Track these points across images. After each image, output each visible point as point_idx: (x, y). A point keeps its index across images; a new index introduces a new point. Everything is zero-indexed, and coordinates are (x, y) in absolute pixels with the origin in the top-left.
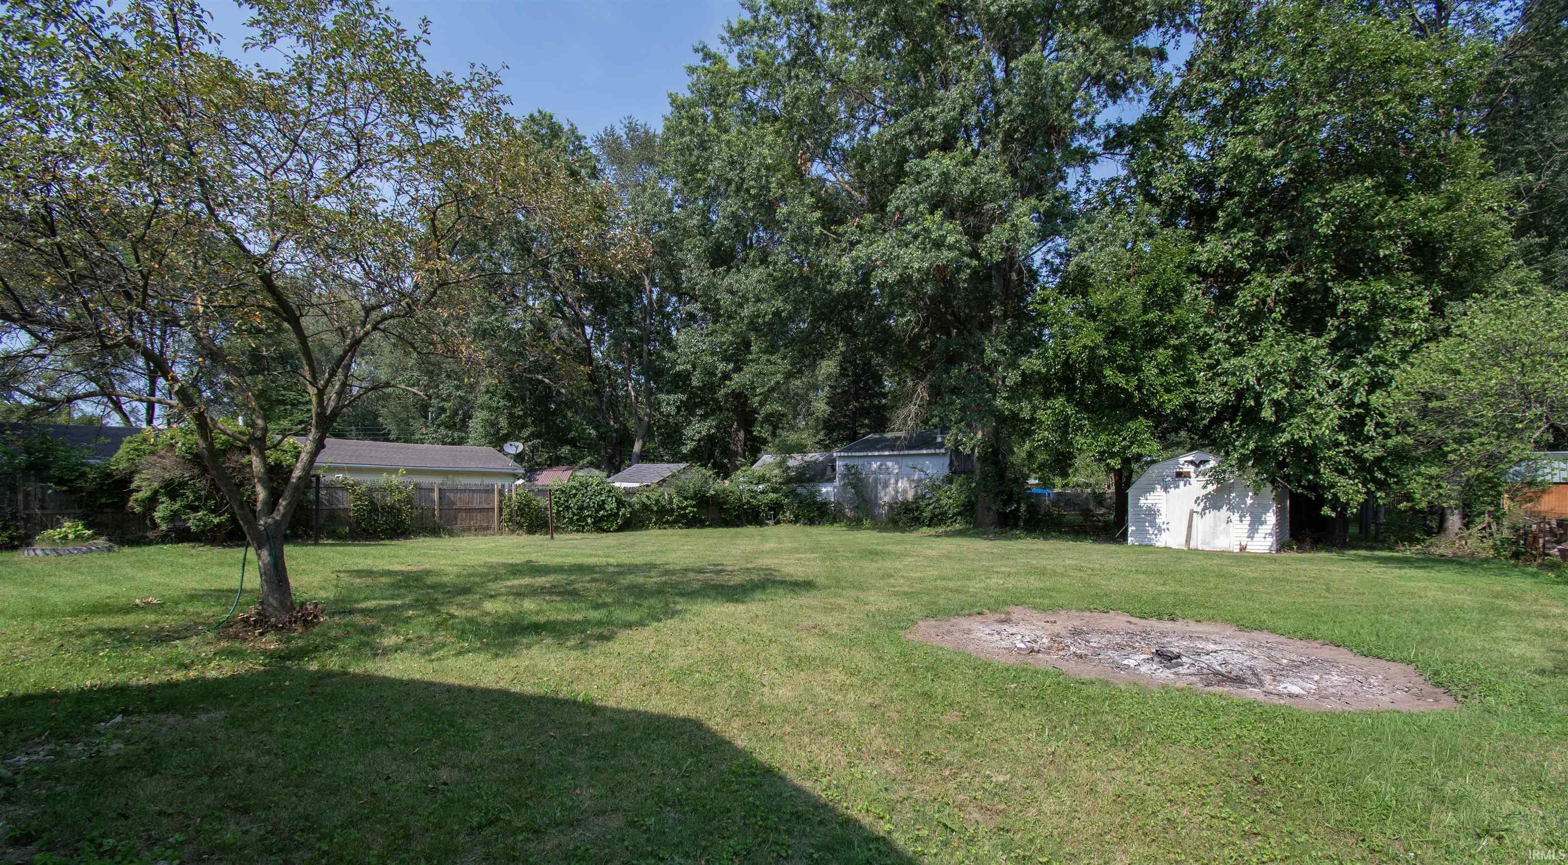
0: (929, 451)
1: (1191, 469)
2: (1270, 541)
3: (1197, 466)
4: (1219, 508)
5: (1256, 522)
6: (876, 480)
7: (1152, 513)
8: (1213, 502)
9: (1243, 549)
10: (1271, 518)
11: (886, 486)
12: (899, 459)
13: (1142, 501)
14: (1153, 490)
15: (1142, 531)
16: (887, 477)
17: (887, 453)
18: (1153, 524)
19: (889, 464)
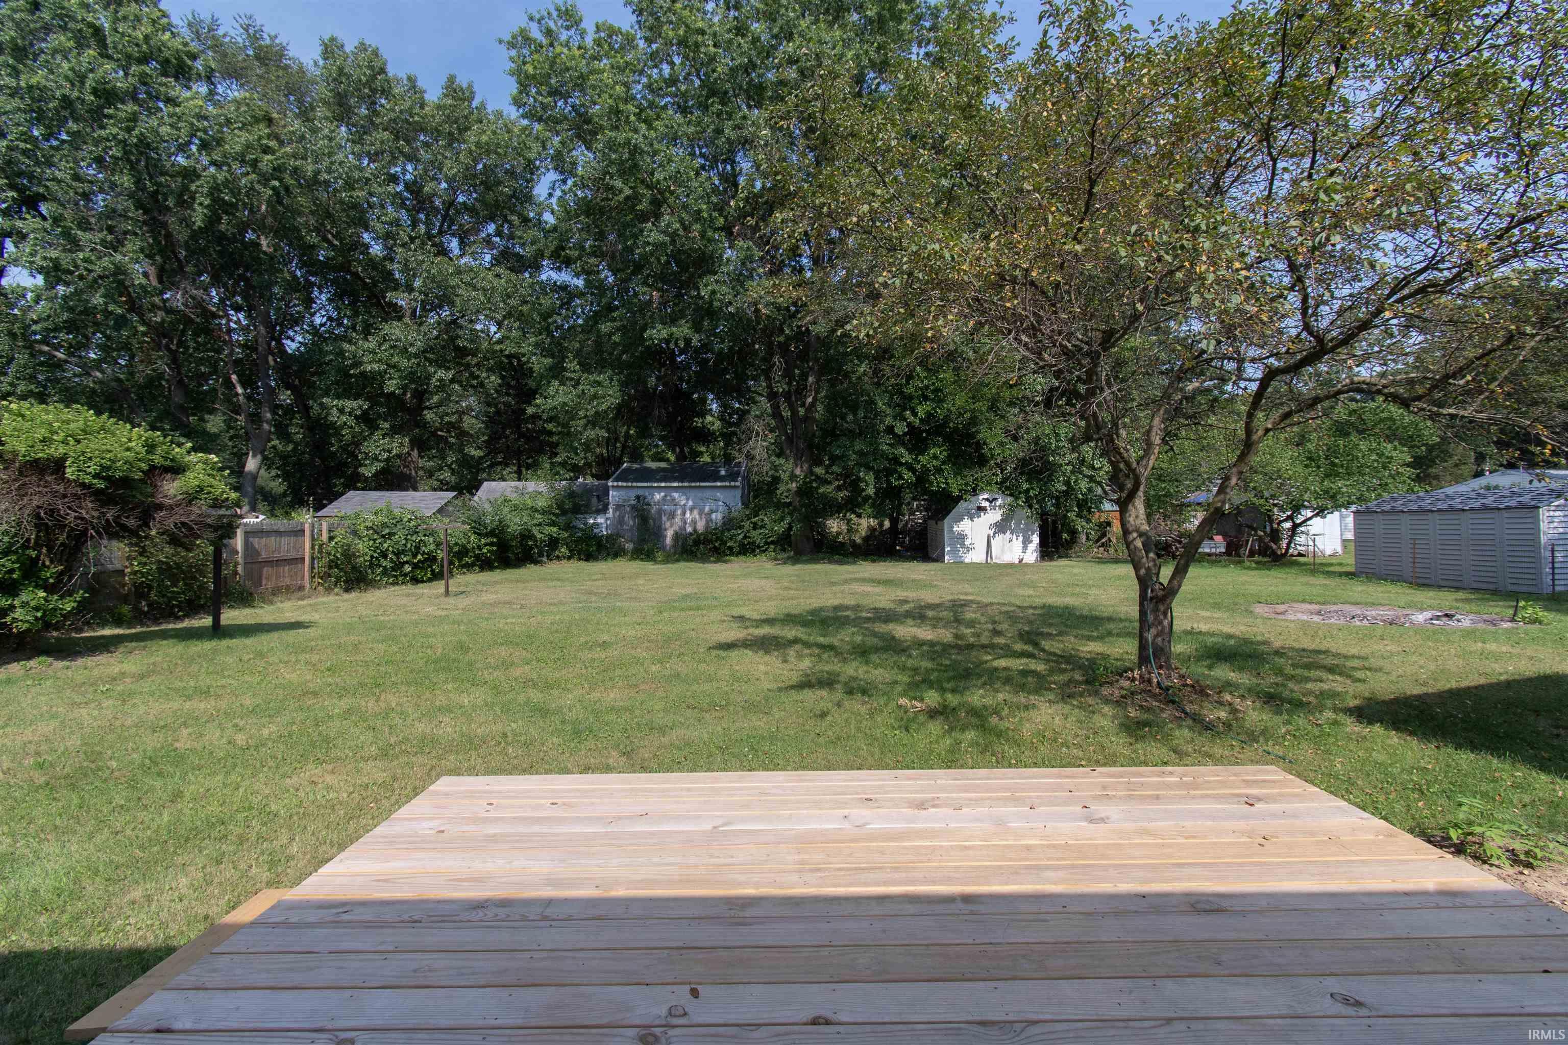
0: (724, 484)
1: (986, 504)
2: (1035, 555)
3: (991, 502)
4: (1004, 533)
5: (1026, 542)
6: (660, 512)
7: (962, 537)
8: (1000, 527)
9: (1021, 561)
10: (1036, 539)
11: (672, 516)
12: (687, 491)
13: (955, 528)
14: (962, 519)
15: (954, 551)
16: (673, 508)
17: (675, 484)
18: (963, 545)
19: (676, 495)
